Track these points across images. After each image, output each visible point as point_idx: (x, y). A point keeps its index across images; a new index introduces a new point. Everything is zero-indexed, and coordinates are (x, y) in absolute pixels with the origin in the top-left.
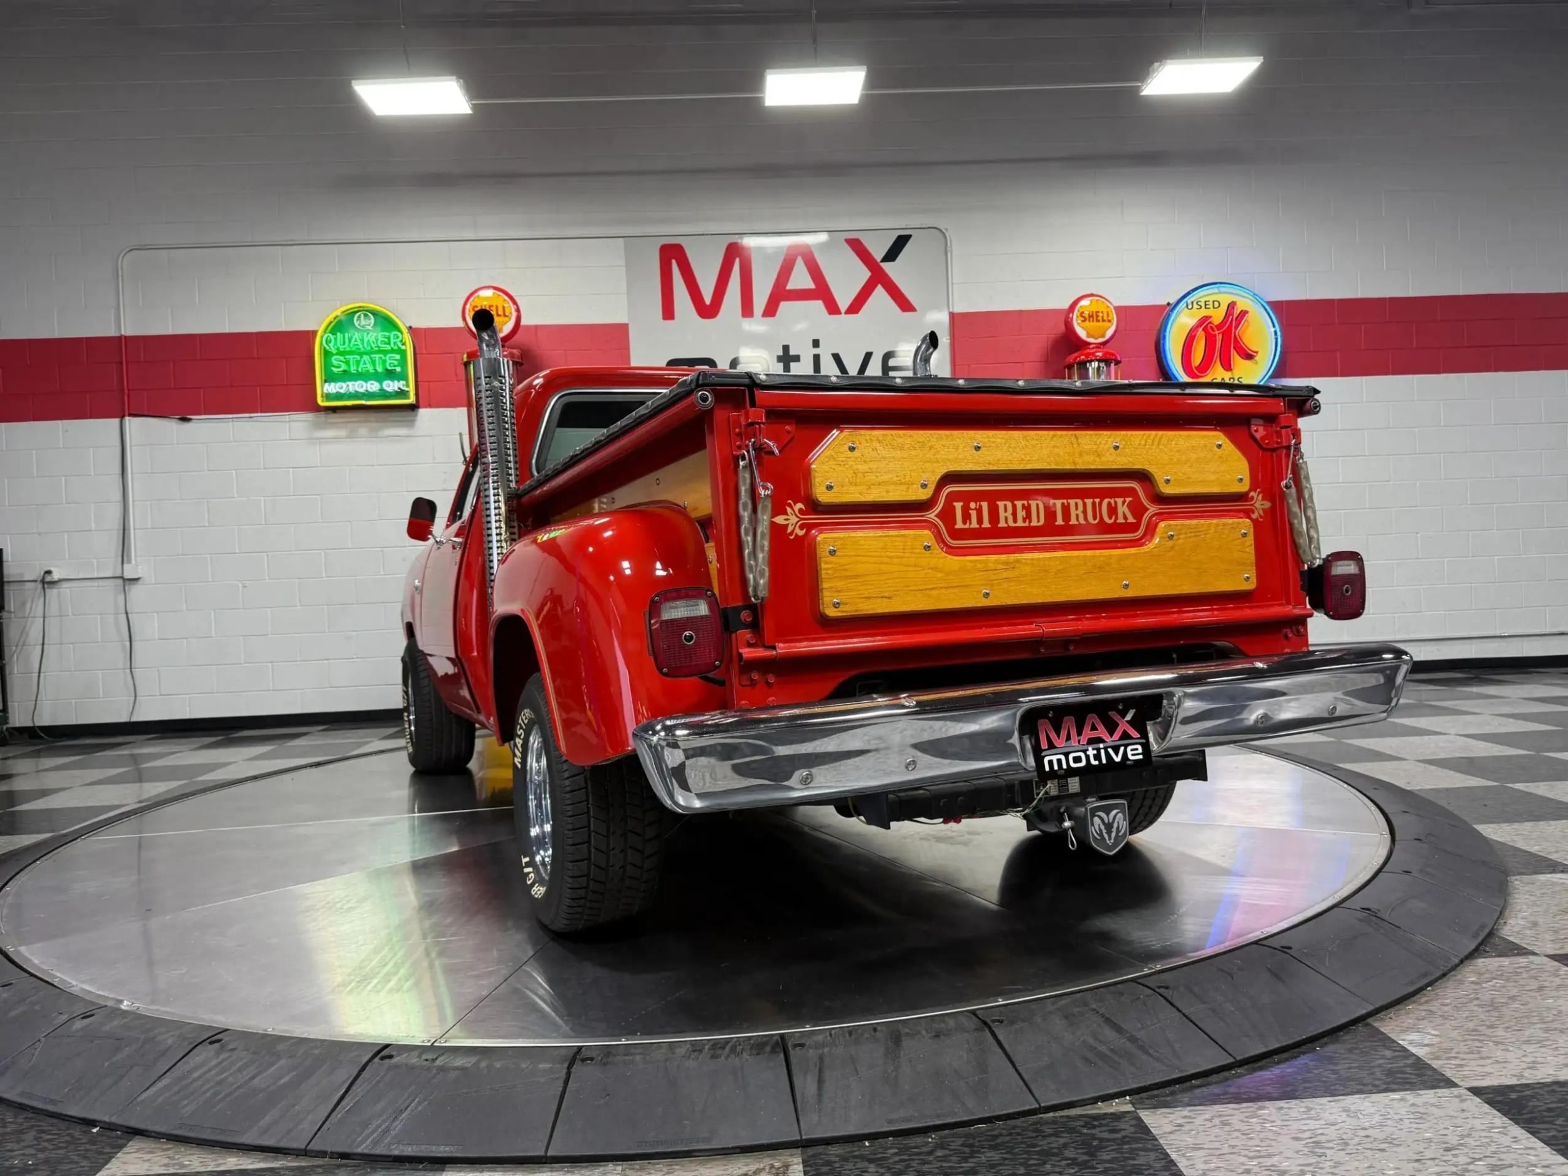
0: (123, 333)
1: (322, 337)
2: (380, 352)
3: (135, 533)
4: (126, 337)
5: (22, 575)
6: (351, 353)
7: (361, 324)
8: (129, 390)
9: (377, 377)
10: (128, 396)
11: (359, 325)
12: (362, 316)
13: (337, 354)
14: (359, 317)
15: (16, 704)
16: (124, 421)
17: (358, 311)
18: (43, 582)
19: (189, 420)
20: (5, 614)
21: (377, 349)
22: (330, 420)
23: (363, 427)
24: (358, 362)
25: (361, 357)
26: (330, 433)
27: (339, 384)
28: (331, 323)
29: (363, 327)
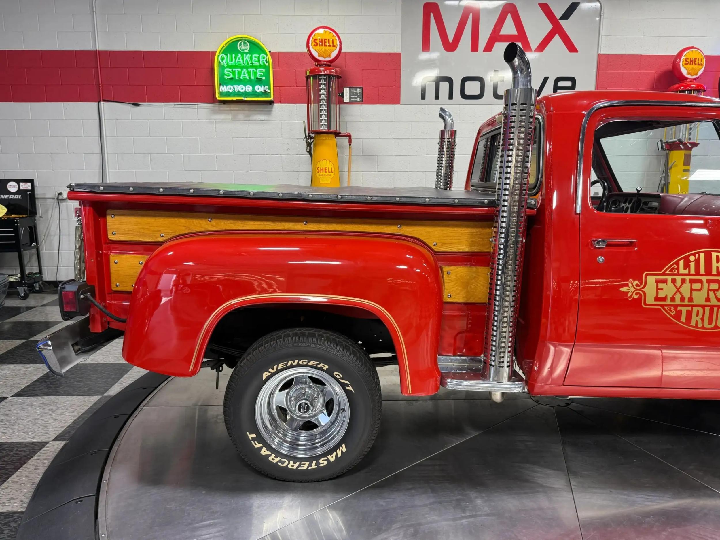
0: (97, 49)
1: (218, 56)
2: (252, 67)
3: (109, 172)
4: (99, 51)
5: (45, 194)
6: (236, 67)
7: (242, 49)
8: (102, 85)
9: (250, 82)
10: (102, 88)
11: (240, 49)
12: (242, 43)
13: (227, 67)
14: (241, 44)
15: (46, 268)
16: (100, 103)
17: (239, 41)
18: (58, 199)
19: (138, 105)
20: (36, 218)
21: (251, 65)
22: (222, 109)
23: (241, 112)
24: (240, 74)
25: (242, 70)
26: (222, 117)
27: (229, 86)
28: (224, 46)
29: (243, 50)
